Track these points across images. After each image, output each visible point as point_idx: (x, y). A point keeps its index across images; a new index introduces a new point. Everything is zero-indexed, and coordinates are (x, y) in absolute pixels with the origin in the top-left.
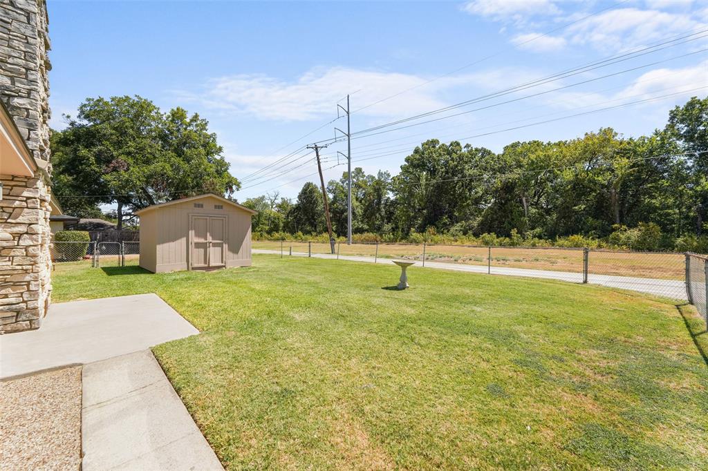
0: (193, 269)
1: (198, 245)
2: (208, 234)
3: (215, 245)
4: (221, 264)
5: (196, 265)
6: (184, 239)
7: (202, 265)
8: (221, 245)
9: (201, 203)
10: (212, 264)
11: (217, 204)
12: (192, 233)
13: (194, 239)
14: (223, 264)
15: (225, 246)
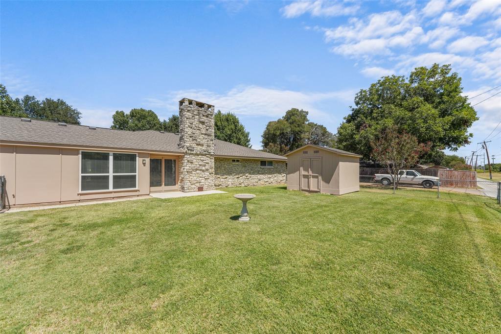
0: (303, 190)
1: (305, 176)
2: (309, 169)
3: (314, 177)
4: (317, 190)
5: (303, 188)
6: (298, 172)
7: (307, 189)
8: (317, 177)
9: (306, 151)
10: (312, 189)
11: (315, 150)
12: (301, 168)
13: (303, 173)
14: (318, 190)
15: (320, 178)
